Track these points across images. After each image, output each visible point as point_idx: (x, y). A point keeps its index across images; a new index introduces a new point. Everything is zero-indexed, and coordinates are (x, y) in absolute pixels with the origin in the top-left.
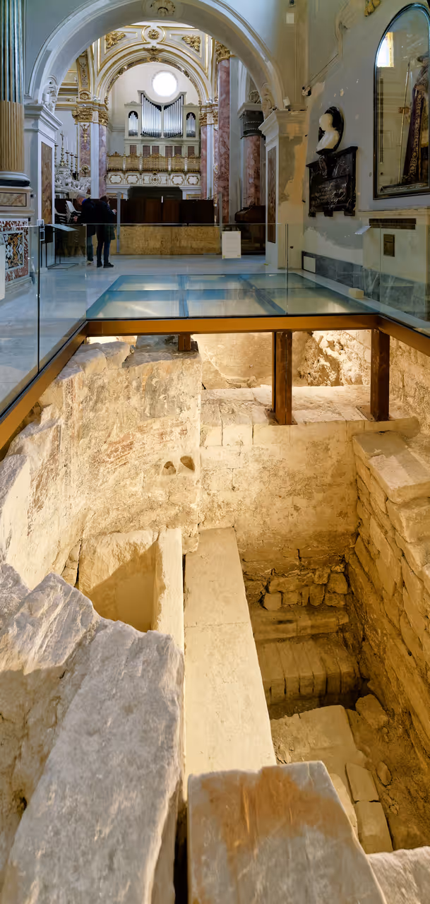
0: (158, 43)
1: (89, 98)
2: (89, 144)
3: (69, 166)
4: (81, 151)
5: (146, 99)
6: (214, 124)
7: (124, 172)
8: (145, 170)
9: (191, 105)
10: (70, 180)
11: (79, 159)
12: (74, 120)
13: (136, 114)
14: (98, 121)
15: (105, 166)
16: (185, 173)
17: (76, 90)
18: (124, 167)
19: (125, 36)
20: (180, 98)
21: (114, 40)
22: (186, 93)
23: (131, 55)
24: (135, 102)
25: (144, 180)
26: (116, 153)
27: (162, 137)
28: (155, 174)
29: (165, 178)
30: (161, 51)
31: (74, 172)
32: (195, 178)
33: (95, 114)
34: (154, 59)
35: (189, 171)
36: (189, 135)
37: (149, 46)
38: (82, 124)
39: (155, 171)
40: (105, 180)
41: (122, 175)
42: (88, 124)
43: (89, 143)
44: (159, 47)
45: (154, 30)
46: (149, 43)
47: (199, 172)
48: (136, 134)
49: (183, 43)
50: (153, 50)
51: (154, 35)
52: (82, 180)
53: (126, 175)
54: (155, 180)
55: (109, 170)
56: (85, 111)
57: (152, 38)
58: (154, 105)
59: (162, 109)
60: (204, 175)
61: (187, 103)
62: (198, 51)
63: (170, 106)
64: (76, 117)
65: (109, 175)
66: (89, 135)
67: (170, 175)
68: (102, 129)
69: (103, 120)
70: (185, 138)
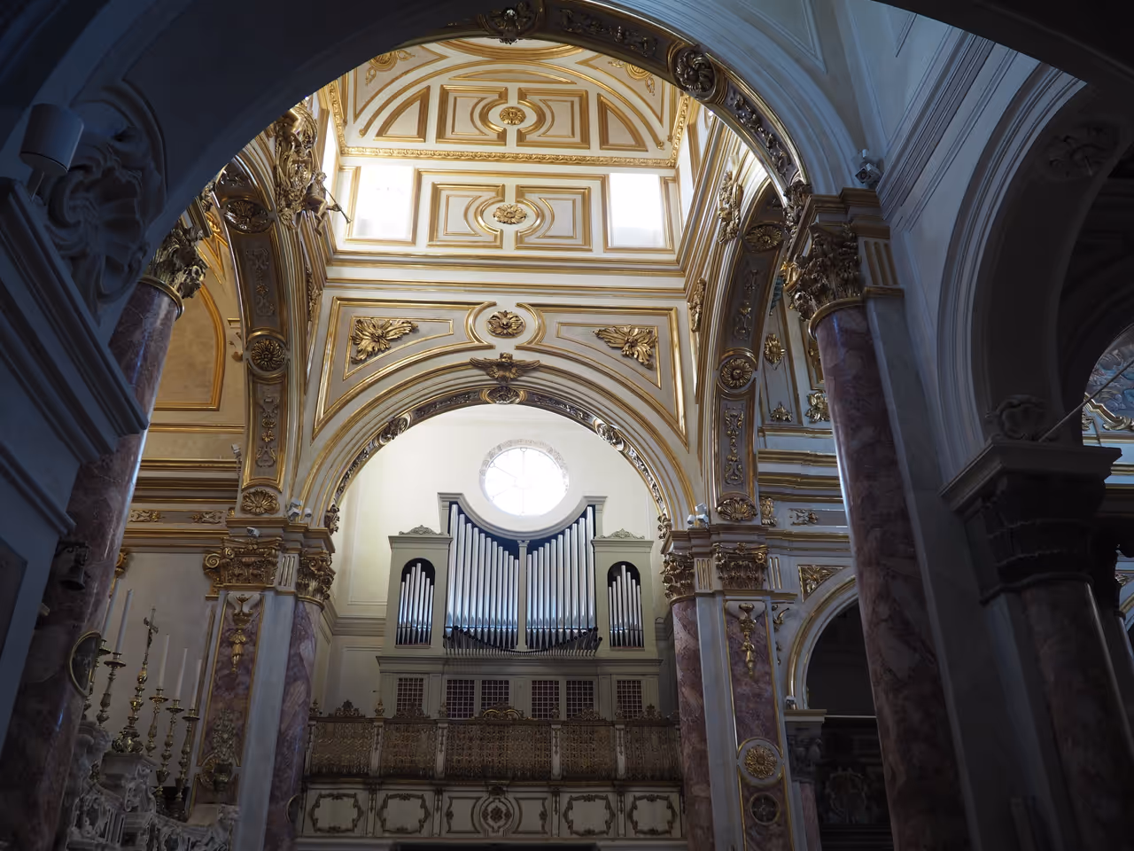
0: (518, 348)
1: (271, 510)
2: (249, 672)
3: (156, 758)
4: (214, 698)
5: (468, 520)
6: (722, 593)
7: (373, 782)
8: (457, 776)
9: (621, 540)
10: (150, 816)
11: (200, 725)
12: (204, 586)
13: (429, 569)
14: (293, 589)
15: (296, 759)
16: (621, 786)
17: (233, 485)
18: (375, 761)
19: (414, 330)
20: (584, 515)
21: (376, 339)
22: (602, 500)
23: (429, 383)
24: (427, 531)
25: (449, 815)
26: (348, 705)
27: (522, 646)
28: (497, 791)
29: (537, 807)
30: (526, 368)
31: (170, 783)
32: (661, 804)
33: (288, 565)
34: (502, 393)
35: (636, 777)
36: (617, 642)
37: (492, 356)
38: (234, 595)
39: (495, 779)
40: (292, 817)
41: (362, 796)
42: (256, 595)
43: (248, 664)
44: (519, 356)
45: (505, 314)
46: (490, 347)
47: (672, 778)
48: (424, 638)
49: (602, 345)
50: (506, 364)
51: (508, 326)
52: (200, 817)
53: (381, 796)
54: (497, 814)
55: (313, 776)
56: (249, 553)
57: (498, 335)
58: (494, 538)
59: (523, 551)
60: (697, 790)
61: (607, 530)
62: (650, 367)
63: (548, 540)
64: (212, 572)
65: (312, 795)
66: (253, 638)
67: (556, 794)
68: (307, 617)
69: (313, 585)
70: (604, 650)
